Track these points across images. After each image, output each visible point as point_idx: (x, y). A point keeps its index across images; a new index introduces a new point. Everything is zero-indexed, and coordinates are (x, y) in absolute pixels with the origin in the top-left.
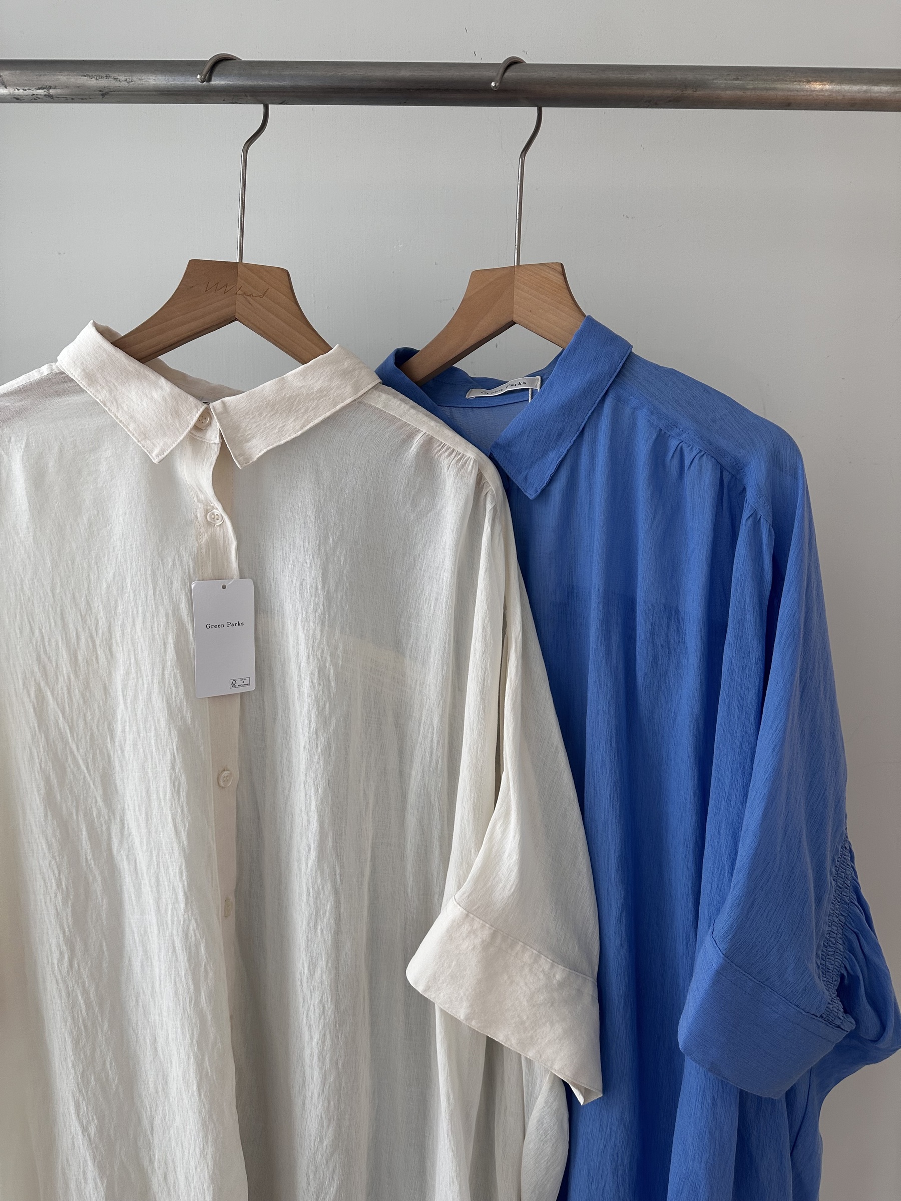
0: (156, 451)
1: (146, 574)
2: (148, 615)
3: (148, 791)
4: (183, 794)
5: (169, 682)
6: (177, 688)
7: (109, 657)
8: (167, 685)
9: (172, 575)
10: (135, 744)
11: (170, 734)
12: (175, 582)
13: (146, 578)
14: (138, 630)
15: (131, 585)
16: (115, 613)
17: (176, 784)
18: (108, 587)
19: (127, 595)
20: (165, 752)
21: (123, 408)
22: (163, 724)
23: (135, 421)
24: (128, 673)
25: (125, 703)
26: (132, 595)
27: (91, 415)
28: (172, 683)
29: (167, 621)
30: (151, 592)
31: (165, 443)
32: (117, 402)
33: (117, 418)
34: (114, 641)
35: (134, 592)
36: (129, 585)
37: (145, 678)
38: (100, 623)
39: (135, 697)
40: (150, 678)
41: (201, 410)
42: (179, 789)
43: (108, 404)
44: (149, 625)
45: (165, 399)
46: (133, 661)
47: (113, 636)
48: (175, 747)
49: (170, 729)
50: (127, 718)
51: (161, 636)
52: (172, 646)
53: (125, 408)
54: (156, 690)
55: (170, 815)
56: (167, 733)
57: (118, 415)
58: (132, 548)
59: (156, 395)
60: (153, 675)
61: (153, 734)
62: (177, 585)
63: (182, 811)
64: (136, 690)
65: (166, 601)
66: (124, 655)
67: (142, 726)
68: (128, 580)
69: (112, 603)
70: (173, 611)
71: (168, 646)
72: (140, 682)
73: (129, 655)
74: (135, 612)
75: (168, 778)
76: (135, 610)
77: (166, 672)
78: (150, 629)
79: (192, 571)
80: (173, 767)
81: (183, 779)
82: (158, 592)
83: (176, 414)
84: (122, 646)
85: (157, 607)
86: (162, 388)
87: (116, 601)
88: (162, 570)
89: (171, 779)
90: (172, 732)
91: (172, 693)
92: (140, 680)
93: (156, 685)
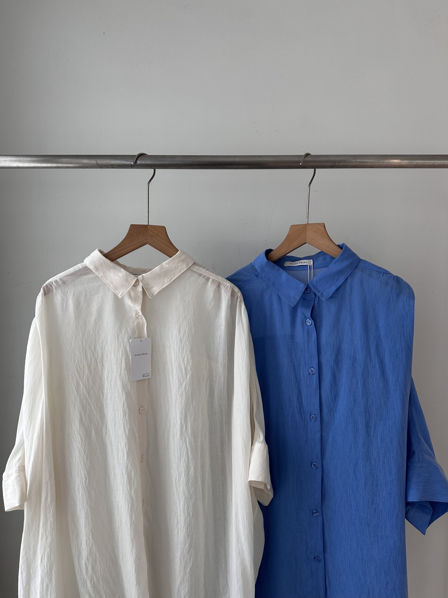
0: (120, 294)
1: (115, 337)
2: (116, 351)
3: (115, 415)
4: (127, 416)
5: (123, 375)
6: (125, 377)
7: (102, 366)
8: (122, 376)
9: (124, 337)
10: (111, 398)
11: (123, 394)
12: (125, 339)
13: (115, 338)
14: (112, 356)
15: (110, 341)
16: (105, 350)
17: (125, 412)
18: (102, 342)
19: (109, 344)
20: (121, 400)
21: (108, 279)
22: (120, 390)
23: (113, 284)
24: (109, 372)
25: (108, 383)
26: (110, 344)
27: (96, 281)
28: (124, 376)
29: (122, 352)
30: (117, 343)
31: (123, 291)
32: (106, 277)
33: (106, 283)
34: (104, 361)
35: (111, 343)
36: (109, 340)
37: (114, 374)
38: (99, 354)
39: (111, 380)
40: (116, 374)
41: (136, 279)
42: (125, 414)
43: (103, 278)
44: (116, 355)
45: (123, 276)
46: (110, 368)
47: (104, 359)
48: (124, 399)
49: (123, 392)
50: (108, 388)
51: (120, 359)
52: (124, 362)
53: (109, 279)
54: (118, 378)
55: (122, 423)
56: (122, 394)
57: (107, 281)
58: (110, 328)
59: (120, 275)
60: (117, 373)
61: (117, 394)
62: (126, 340)
63: (127, 422)
64: (111, 378)
65: (122, 346)
66: (107, 365)
67: (113, 391)
68: (109, 339)
69: (104, 347)
70: (124, 349)
71: (123, 362)
72: (113, 375)
73: (109, 365)
74: (111, 350)
75: (122, 410)
76: (111, 349)
77: (122, 372)
78: (116, 356)
79: (131, 335)
80: (124, 406)
81: (127, 410)
82: (119, 343)
83: (127, 281)
84: (107, 362)
85: (119, 348)
86: (122, 272)
87: (105, 346)
88: (121, 335)
89: (123, 411)
90: (124, 393)
91: (124, 379)
92: (113, 374)
93: (118, 376)
